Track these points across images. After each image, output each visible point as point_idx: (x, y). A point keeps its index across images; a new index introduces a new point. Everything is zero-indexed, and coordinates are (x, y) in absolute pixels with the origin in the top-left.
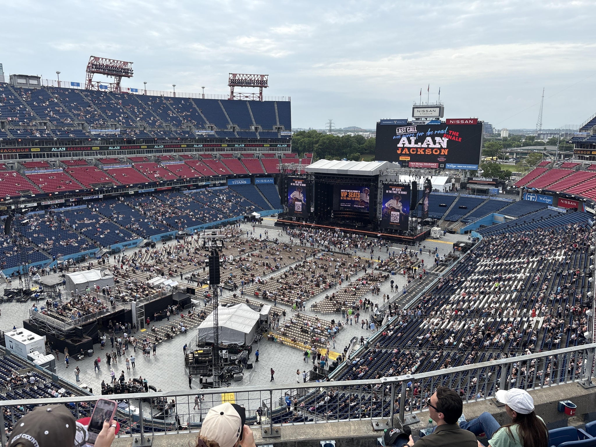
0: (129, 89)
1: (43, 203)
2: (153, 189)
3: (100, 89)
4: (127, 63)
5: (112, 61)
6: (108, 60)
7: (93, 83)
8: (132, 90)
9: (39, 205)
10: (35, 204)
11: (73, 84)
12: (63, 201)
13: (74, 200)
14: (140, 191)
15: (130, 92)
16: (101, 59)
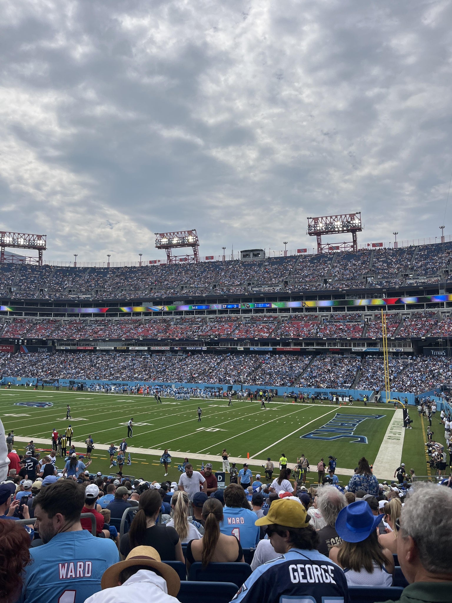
0: (368, 245)
1: (153, 348)
2: (270, 348)
3: (330, 251)
4: (354, 214)
5: (334, 218)
6: (329, 218)
7: (322, 246)
8: (374, 245)
9: (149, 348)
10: (146, 348)
11: (299, 251)
12: (168, 348)
13: (178, 349)
14: (252, 348)
15: (371, 248)
16: (320, 219)
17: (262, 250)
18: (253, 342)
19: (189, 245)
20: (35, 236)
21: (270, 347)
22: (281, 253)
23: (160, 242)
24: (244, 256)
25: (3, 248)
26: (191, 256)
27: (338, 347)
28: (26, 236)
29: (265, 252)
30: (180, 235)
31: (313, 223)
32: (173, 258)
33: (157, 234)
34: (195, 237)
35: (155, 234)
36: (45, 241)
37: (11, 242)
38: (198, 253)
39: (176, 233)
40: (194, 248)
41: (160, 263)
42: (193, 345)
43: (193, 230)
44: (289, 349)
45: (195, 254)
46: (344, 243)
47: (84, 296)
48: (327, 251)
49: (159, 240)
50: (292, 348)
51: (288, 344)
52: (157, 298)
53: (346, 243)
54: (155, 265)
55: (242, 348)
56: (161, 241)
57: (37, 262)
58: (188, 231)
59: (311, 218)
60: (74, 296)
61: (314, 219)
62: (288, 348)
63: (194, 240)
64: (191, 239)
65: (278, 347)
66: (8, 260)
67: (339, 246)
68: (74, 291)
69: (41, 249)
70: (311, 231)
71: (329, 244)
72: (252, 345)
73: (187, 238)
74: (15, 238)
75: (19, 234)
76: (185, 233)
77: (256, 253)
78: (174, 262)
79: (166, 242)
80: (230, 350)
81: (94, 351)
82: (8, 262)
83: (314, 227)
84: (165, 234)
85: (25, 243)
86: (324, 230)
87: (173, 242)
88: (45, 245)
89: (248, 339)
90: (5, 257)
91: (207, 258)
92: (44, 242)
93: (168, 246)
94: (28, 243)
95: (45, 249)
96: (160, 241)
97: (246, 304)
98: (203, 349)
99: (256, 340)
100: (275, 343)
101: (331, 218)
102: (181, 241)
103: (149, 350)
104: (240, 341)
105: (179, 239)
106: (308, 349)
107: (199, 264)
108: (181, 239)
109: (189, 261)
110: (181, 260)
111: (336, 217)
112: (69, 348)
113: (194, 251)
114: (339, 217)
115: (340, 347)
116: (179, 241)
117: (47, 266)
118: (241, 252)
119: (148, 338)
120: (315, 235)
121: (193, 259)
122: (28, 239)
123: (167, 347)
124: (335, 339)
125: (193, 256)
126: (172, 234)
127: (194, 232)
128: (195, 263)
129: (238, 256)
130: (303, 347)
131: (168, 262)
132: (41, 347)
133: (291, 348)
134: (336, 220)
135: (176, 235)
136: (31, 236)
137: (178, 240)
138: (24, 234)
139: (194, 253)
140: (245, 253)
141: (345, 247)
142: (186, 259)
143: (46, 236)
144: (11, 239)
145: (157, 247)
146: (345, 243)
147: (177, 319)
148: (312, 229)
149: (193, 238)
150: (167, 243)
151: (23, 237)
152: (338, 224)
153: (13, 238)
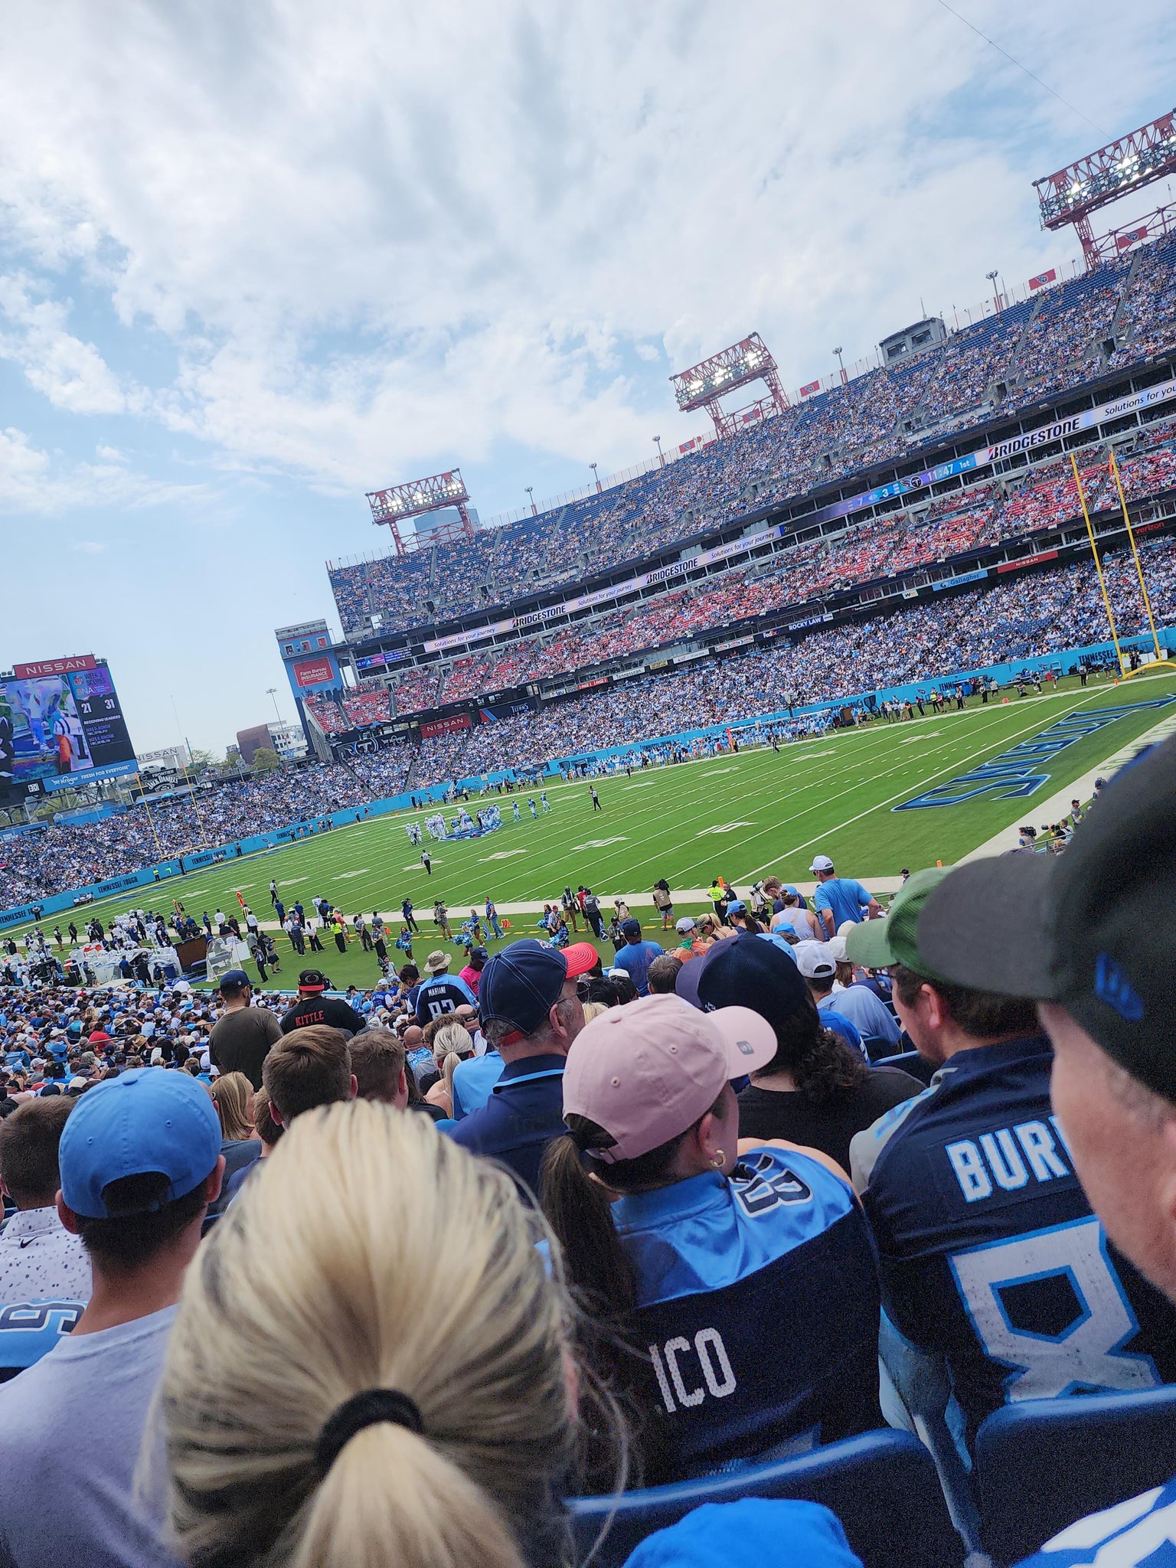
1: (719, 648)
2: (981, 572)
3: (1122, 251)
6: (1096, 159)
7: (1098, 245)
9: (712, 650)
10: (706, 652)
11: (1034, 283)
12: (749, 639)
13: (770, 635)
14: (937, 585)
16: (1071, 172)
17: (933, 320)
18: (935, 569)
19: (754, 375)
20: (439, 479)
21: (980, 570)
22: (987, 307)
23: (688, 393)
24: (891, 353)
25: (393, 525)
26: (767, 401)
27: (1158, 517)
28: (423, 483)
29: (942, 321)
30: (725, 361)
31: (1053, 192)
32: (727, 419)
33: (676, 377)
34: (759, 353)
35: (670, 379)
36: (461, 482)
37: (400, 508)
38: (780, 387)
39: (715, 360)
40: (767, 378)
41: (702, 443)
42: (802, 616)
43: (750, 337)
44: (1028, 562)
45: (775, 392)
46: (1158, 212)
47: (565, 576)
48: (1113, 253)
49: (682, 391)
50: (1036, 557)
51: (1026, 550)
52: (705, 532)
53: (1164, 209)
54: (694, 450)
55: (913, 593)
56: (688, 390)
57: (463, 530)
58: (741, 344)
59: (1043, 180)
60: (546, 582)
61: (1052, 178)
62: (1026, 560)
63: (761, 359)
64: (752, 359)
65: (1000, 564)
66: (410, 546)
67: (1145, 227)
68: (543, 570)
69: (459, 500)
70: (1053, 216)
71: (1116, 232)
72: (935, 577)
73: (742, 362)
74: (406, 496)
75: (409, 485)
76: (735, 350)
77: (918, 333)
78: (733, 429)
79: (699, 388)
80: (887, 603)
81: (611, 685)
82: (412, 551)
83: (1056, 202)
84: (693, 371)
85: (426, 501)
86: (1090, 196)
87: (714, 383)
88: (465, 490)
89: (922, 567)
90: (403, 541)
91: (804, 391)
92: (460, 486)
93: (708, 398)
94: (431, 499)
95: (466, 499)
96: (684, 392)
97: (910, 478)
98: (825, 620)
99: (942, 563)
100: (989, 556)
101: (1101, 156)
102: (731, 375)
103: (713, 654)
104: (905, 577)
105: (725, 370)
106: (1079, 545)
107: (790, 412)
108: (729, 368)
109: (766, 413)
110: (746, 418)
111: (1116, 145)
112: (563, 691)
113: (770, 386)
114: (1124, 144)
115: (1163, 516)
116: (727, 377)
117: (483, 533)
118: (881, 345)
119: (704, 628)
120: (1068, 223)
121: (774, 406)
122: (428, 490)
123: (748, 637)
124: (1148, 499)
125: (771, 400)
126: (707, 364)
127: (755, 339)
128: (780, 413)
129: (876, 359)
130: (1065, 546)
131: (719, 433)
132: (515, 704)
133: (1033, 558)
134: (1118, 155)
135: (716, 364)
136: (431, 481)
137: (725, 374)
138: (418, 482)
139: (772, 391)
140: (890, 345)
141: (1164, 223)
142: (756, 413)
143: (458, 470)
144: (399, 502)
145: (683, 409)
146: (1161, 211)
147: (763, 565)
148: (1054, 210)
149: (755, 355)
150: (702, 390)
151: (419, 488)
152: (1127, 164)
153: (403, 499)
